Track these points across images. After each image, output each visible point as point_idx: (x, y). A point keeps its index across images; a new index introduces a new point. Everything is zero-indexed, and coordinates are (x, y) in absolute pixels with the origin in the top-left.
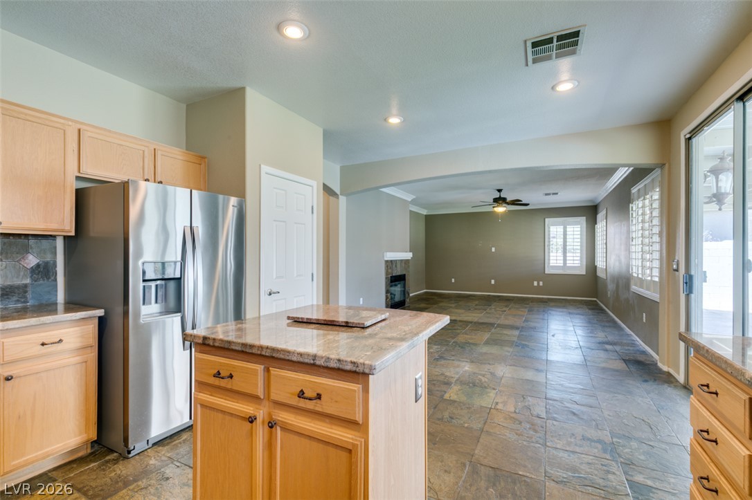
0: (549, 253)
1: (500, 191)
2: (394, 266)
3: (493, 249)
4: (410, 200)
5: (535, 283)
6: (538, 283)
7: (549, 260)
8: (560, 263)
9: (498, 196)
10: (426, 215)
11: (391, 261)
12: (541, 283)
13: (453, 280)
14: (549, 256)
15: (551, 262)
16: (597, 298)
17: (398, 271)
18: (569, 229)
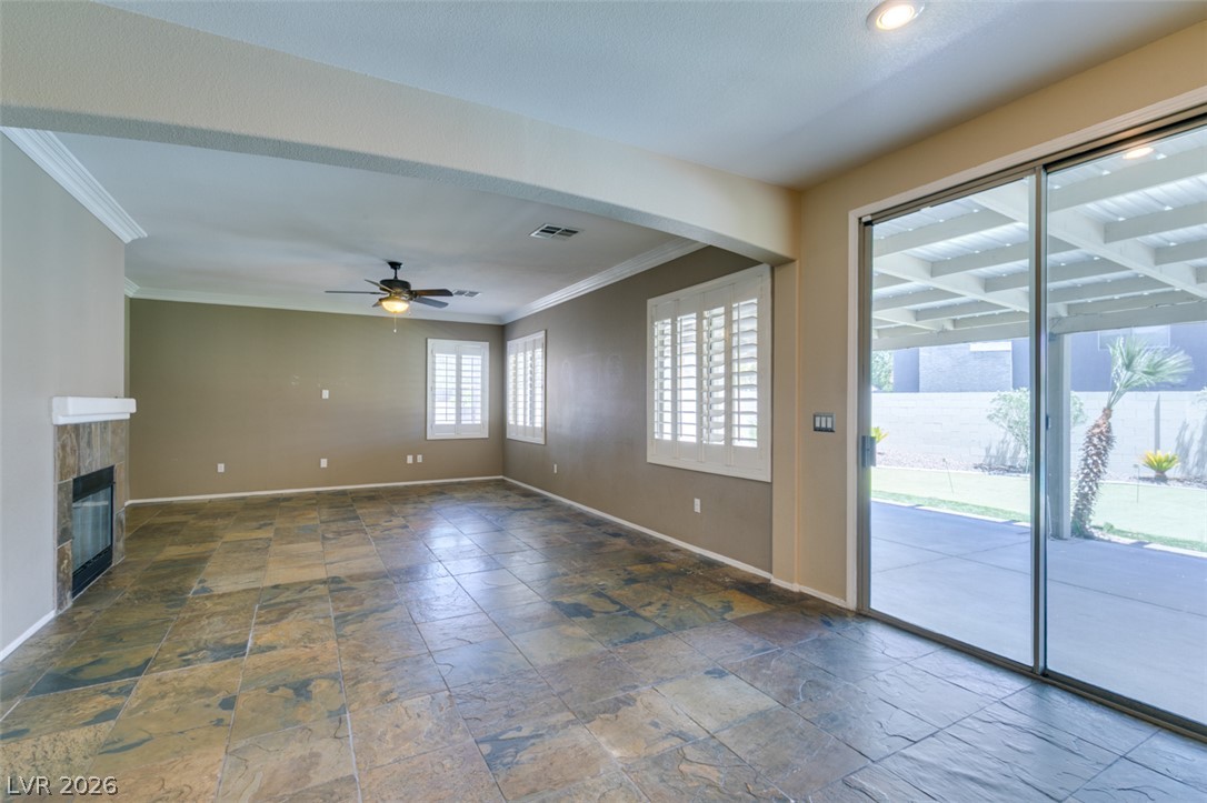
0: (434, 401)
1: (395, 265)
2: (83, 444)
3: (326, 394)
4: (127, 239)
5: (410, 459)
6: (415, 459)
7: (434, 414)
8: (452, 420)
9: (392, 278)
10: (131, 299)
11: (76, 427)
12: (420, 458)
13: (221, 468)
14: (434, 408)
15: (437, 417)
16: (504, 475)
17: (93, 462)
18: (466, 360)
